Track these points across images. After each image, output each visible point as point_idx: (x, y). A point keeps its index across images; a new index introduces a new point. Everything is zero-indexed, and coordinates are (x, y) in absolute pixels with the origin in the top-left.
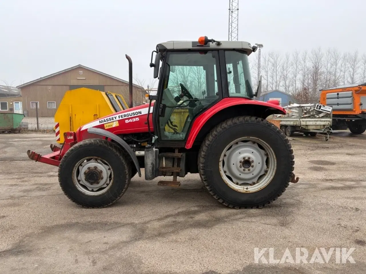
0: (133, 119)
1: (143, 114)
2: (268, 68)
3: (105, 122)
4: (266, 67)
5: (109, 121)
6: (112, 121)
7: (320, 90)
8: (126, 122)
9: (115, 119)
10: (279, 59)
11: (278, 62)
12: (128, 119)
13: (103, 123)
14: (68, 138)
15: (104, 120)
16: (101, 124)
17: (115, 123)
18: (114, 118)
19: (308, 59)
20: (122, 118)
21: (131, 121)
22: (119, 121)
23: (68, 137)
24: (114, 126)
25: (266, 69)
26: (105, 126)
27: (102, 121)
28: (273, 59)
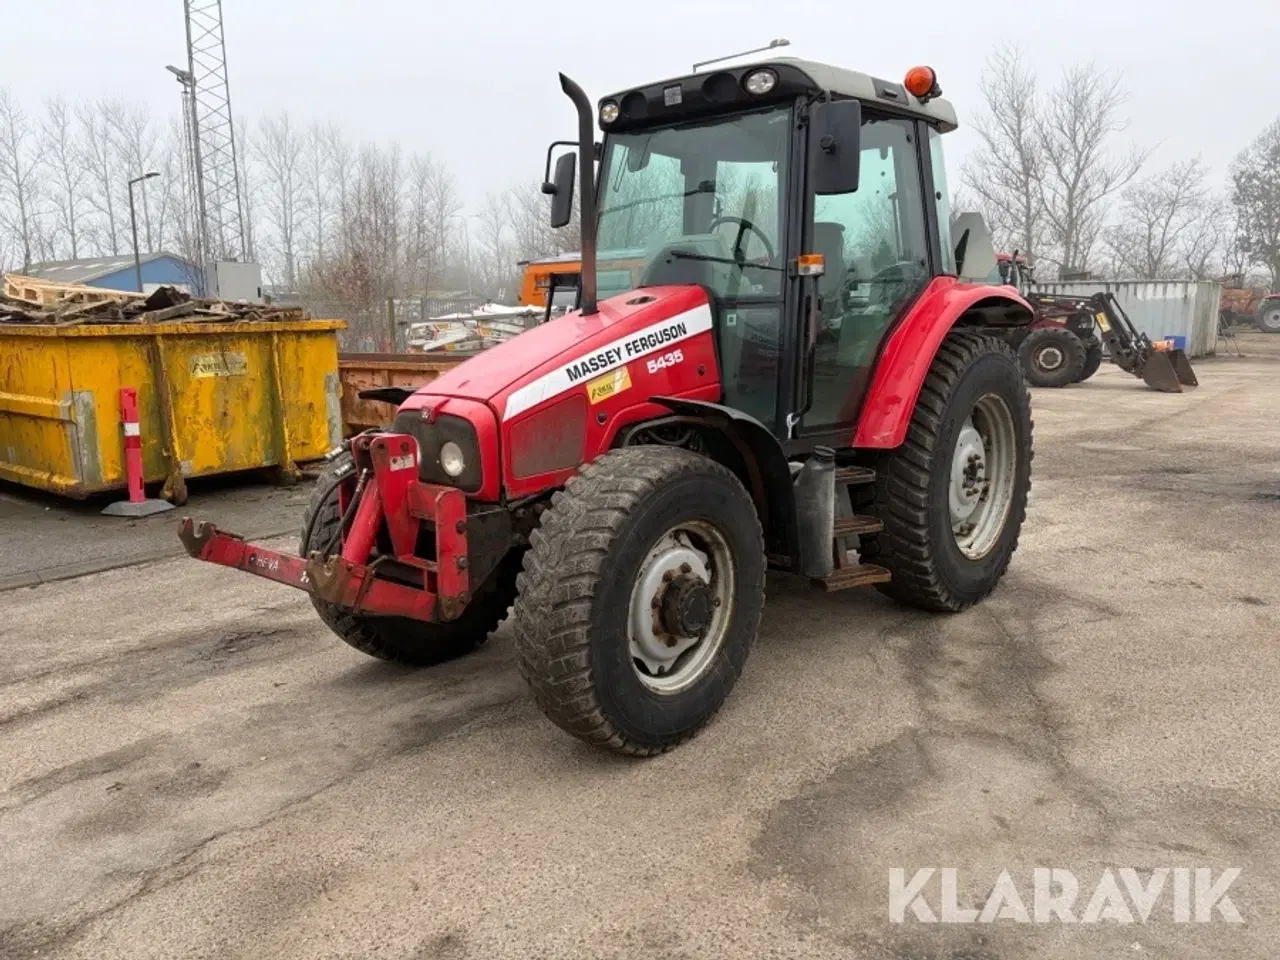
0: (667, 357)
1: (690, 333)
2: (108, 167)
3: (589, 376)
4: (99, 159)
5: (602, 370)
6: (610, 367)
7: (519, 264)
8: (651, 372)
9: (616, 357)
10: (145, 136)
11: (144, 149)
12: (654, 355)
13: (583, 379)
14: (395, 467)
15: (583, 364)
16: (577, 382)
17: (618, 374)
18: (613, 353)
19: (254, 149)
20: (637, 352)
21: (664, 365)
22: (627, 364)
23: (395, 461)
24: (618, 388)
25: (101, 169)
26: (590, 388)
27: (576, 368)
28: (121, 130)
